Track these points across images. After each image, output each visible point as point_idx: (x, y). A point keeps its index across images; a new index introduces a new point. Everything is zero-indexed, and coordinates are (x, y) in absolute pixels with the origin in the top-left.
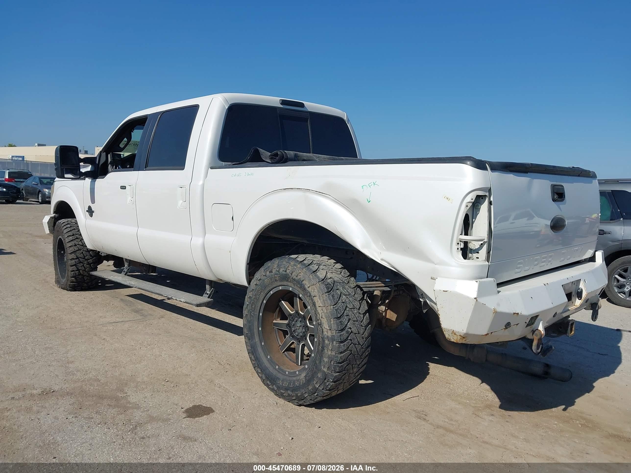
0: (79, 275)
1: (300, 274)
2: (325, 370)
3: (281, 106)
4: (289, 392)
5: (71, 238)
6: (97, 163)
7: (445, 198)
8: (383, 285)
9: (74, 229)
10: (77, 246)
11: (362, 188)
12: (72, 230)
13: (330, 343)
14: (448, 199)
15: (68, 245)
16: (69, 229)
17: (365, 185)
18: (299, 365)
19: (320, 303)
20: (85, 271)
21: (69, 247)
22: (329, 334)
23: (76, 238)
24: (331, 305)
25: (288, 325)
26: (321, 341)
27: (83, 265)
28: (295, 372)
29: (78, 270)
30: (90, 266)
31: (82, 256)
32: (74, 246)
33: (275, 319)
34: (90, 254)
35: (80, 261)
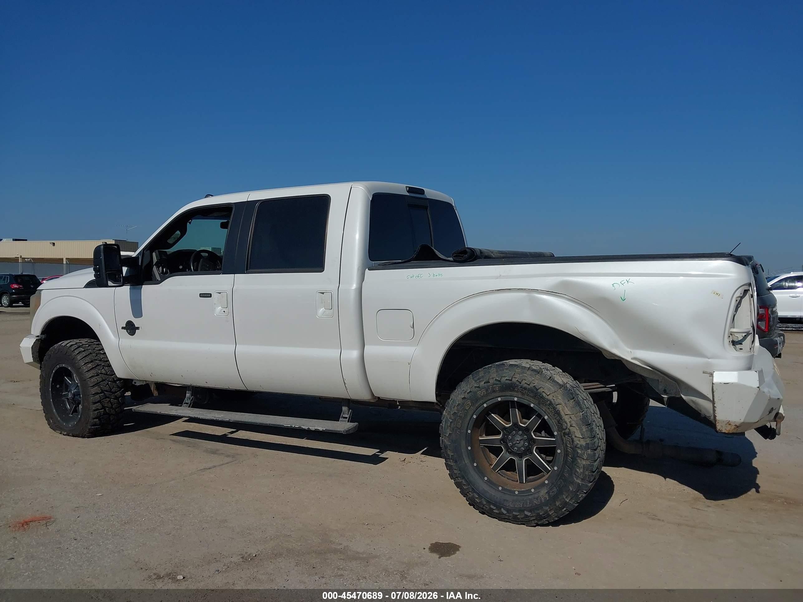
0: (104, 414)
1: (533, 382)
2: (579, 481)
3: (408, 194)
4: (526, 513)
5: (90, 365)
6: (140, 264)
7: (714, 293)
8: (602, 386)
9: (91, 353)
10: (99, 375)
11: (613, 286)
12: (88, 355)
13: (584, 452)
14: (718, 294)
15: (88, 375)
16: (84, 354)
17: (616, 283)
18: (524, 482)
19: (568, 411)
20: (112, 407)
21: (90, 378)
22: (583, 443)
23: (96, 364)
24: (580, 412)
25: (503, 440)
26: (569, 451)
27: (110, 401)
28: (530, 490)
29: (104, 407)
30: (118, 401)
31: (107, 388)
32: (95, 376)
33: (481, 436)
34: (117, 386)
35: (106, 396)
